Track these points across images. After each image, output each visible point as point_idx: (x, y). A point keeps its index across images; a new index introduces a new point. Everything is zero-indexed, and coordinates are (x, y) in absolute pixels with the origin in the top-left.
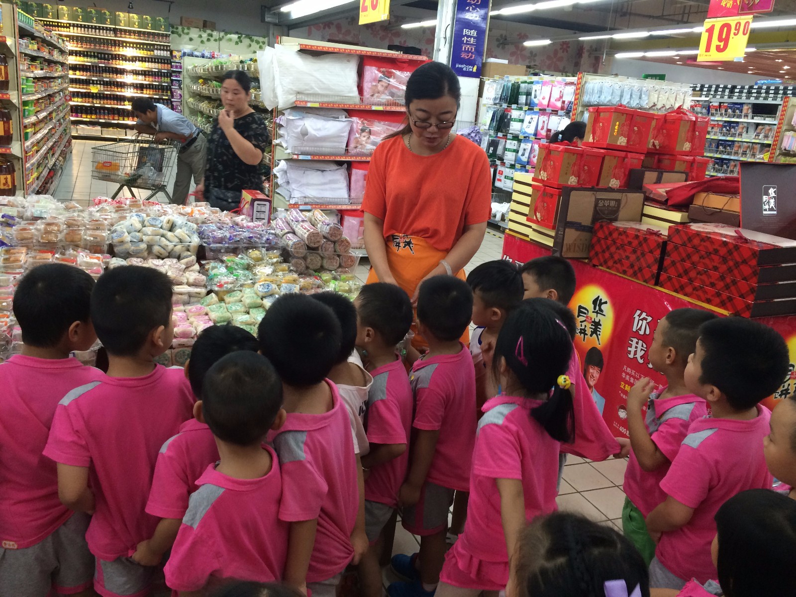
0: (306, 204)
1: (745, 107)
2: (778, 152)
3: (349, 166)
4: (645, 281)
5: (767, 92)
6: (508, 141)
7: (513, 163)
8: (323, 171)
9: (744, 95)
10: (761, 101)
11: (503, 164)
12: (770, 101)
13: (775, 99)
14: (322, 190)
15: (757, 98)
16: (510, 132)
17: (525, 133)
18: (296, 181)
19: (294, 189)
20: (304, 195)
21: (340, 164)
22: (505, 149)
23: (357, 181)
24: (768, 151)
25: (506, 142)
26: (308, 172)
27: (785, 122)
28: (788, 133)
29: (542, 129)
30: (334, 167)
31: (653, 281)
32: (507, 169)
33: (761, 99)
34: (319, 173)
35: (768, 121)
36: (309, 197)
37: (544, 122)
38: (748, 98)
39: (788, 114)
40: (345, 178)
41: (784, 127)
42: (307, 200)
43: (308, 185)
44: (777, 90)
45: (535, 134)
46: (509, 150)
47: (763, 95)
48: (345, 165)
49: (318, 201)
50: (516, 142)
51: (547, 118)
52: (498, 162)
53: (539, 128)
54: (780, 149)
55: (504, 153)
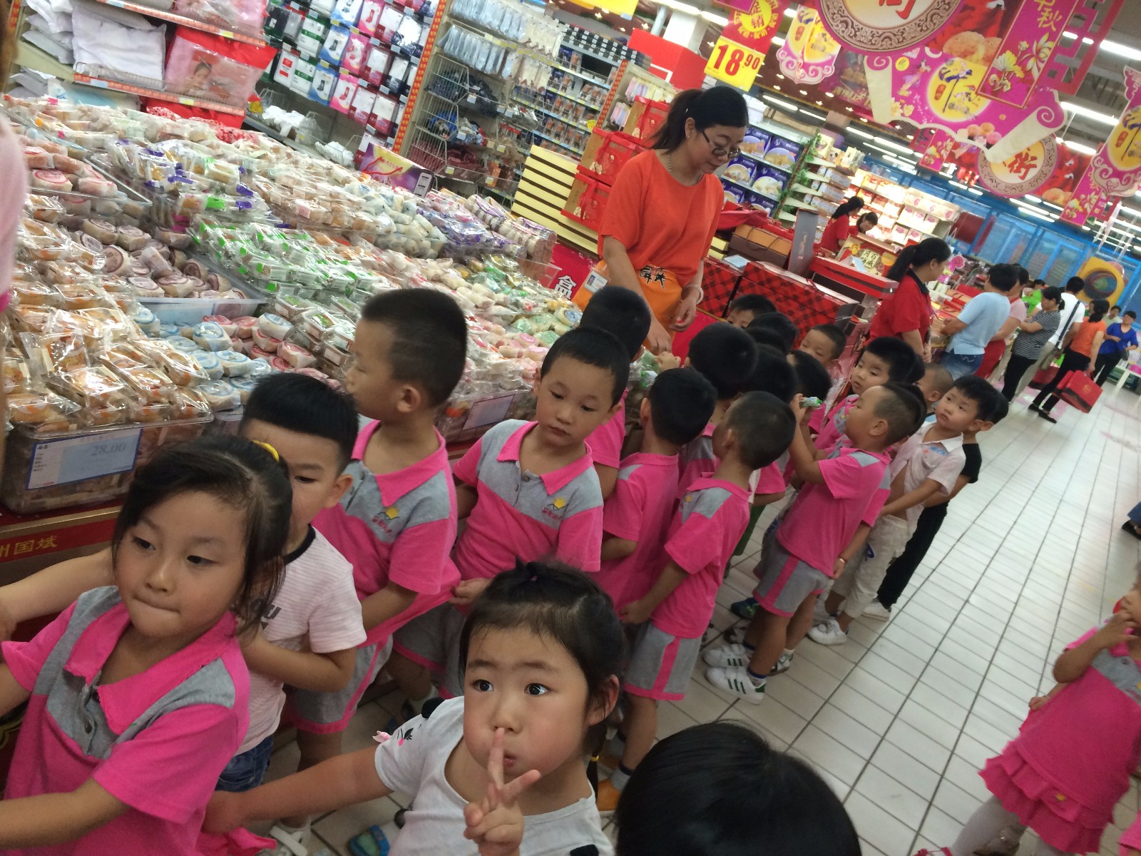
0: (100, 78)
1: (574, 56)
2: (605, 123)
3: (172, 32)
4: (711, 312)
5: (599, 44)
6: (308, 21)
7: (314, 55)
8: (129, 28)
9: (572, 38)
10: (590, 52)
11: (295, 51)
12: (600, 56)
13: (606, 55)
14: (127, 60)
15: (586, 47)
16: (312, 6)
17: (339, 17)
18: (85, 36)
19: (80, 48)
20: (99, 63)
21: (155, 22)
22: (301, 30)
23: (181, 58)
24: (592, 118)
25: (303, 19)
26: (107, 26)
27: (619, 89)
28: (619, 104)
29: (370, 20)
30: (148, 26)
31: (721, 314)
32: (300, 61)
33: (591, 50)
34: (124, 29)
35: (597, 81)
36: (107, 68)
37: (373, 11)
38: (576, 43)
39: (623, 80)
40: (162, 48)
41: (617, 96)
42: (103, 72)
43: (106, 46)
44: (610, 45)
45: (356, 25)
46: (309, 34)
47: (594, 46)
48: (164, 27)
49: (119, 77)
50: (322, 27)
51: (379, 8)
52: (286, 46)
53: (364, 16)
54: (609, 120)
55: (297, 34)
